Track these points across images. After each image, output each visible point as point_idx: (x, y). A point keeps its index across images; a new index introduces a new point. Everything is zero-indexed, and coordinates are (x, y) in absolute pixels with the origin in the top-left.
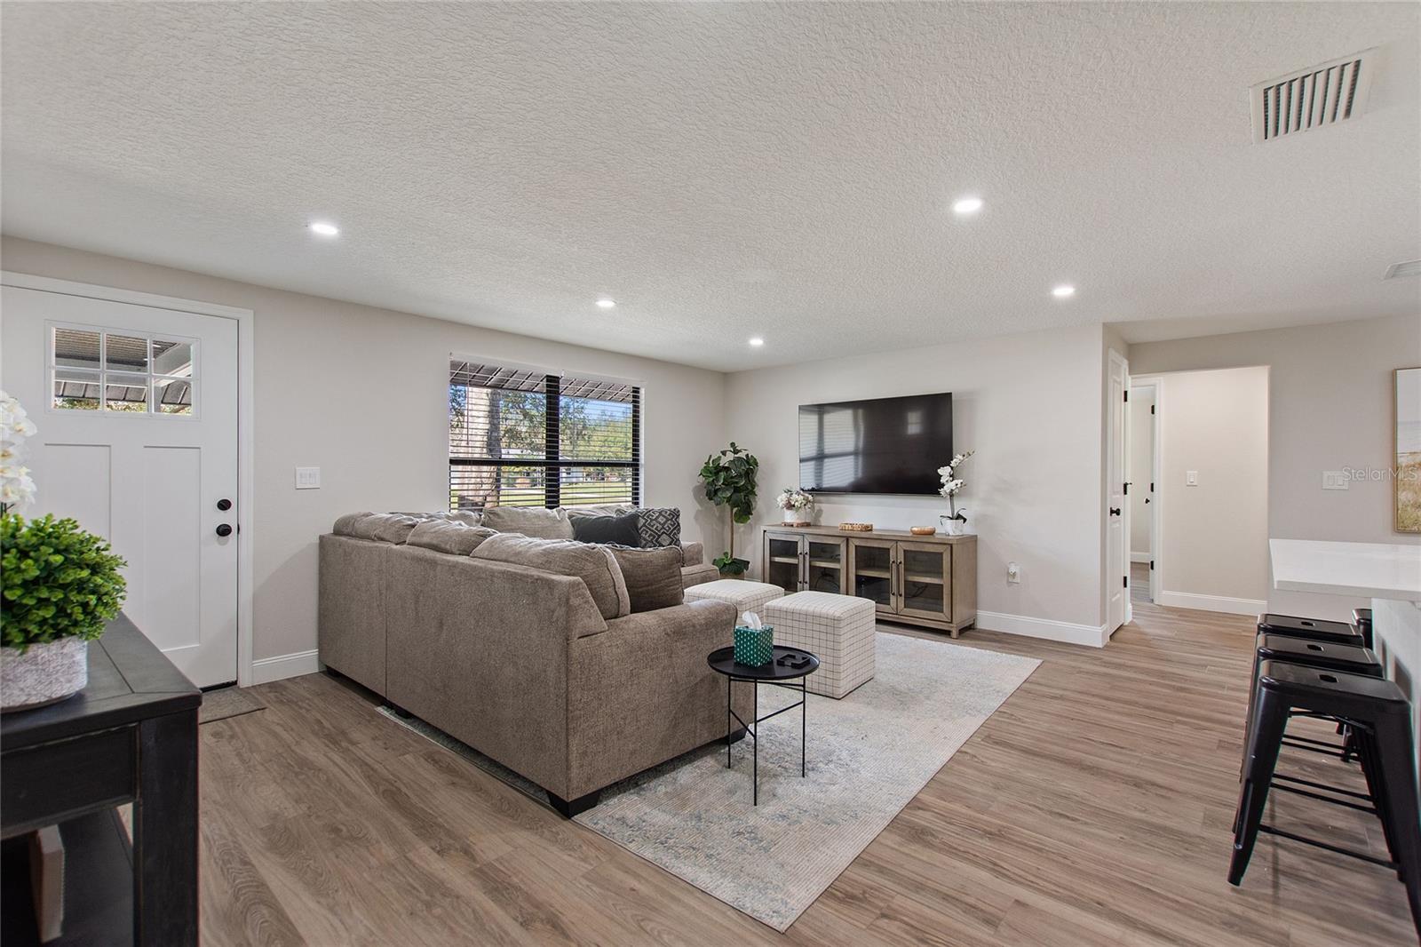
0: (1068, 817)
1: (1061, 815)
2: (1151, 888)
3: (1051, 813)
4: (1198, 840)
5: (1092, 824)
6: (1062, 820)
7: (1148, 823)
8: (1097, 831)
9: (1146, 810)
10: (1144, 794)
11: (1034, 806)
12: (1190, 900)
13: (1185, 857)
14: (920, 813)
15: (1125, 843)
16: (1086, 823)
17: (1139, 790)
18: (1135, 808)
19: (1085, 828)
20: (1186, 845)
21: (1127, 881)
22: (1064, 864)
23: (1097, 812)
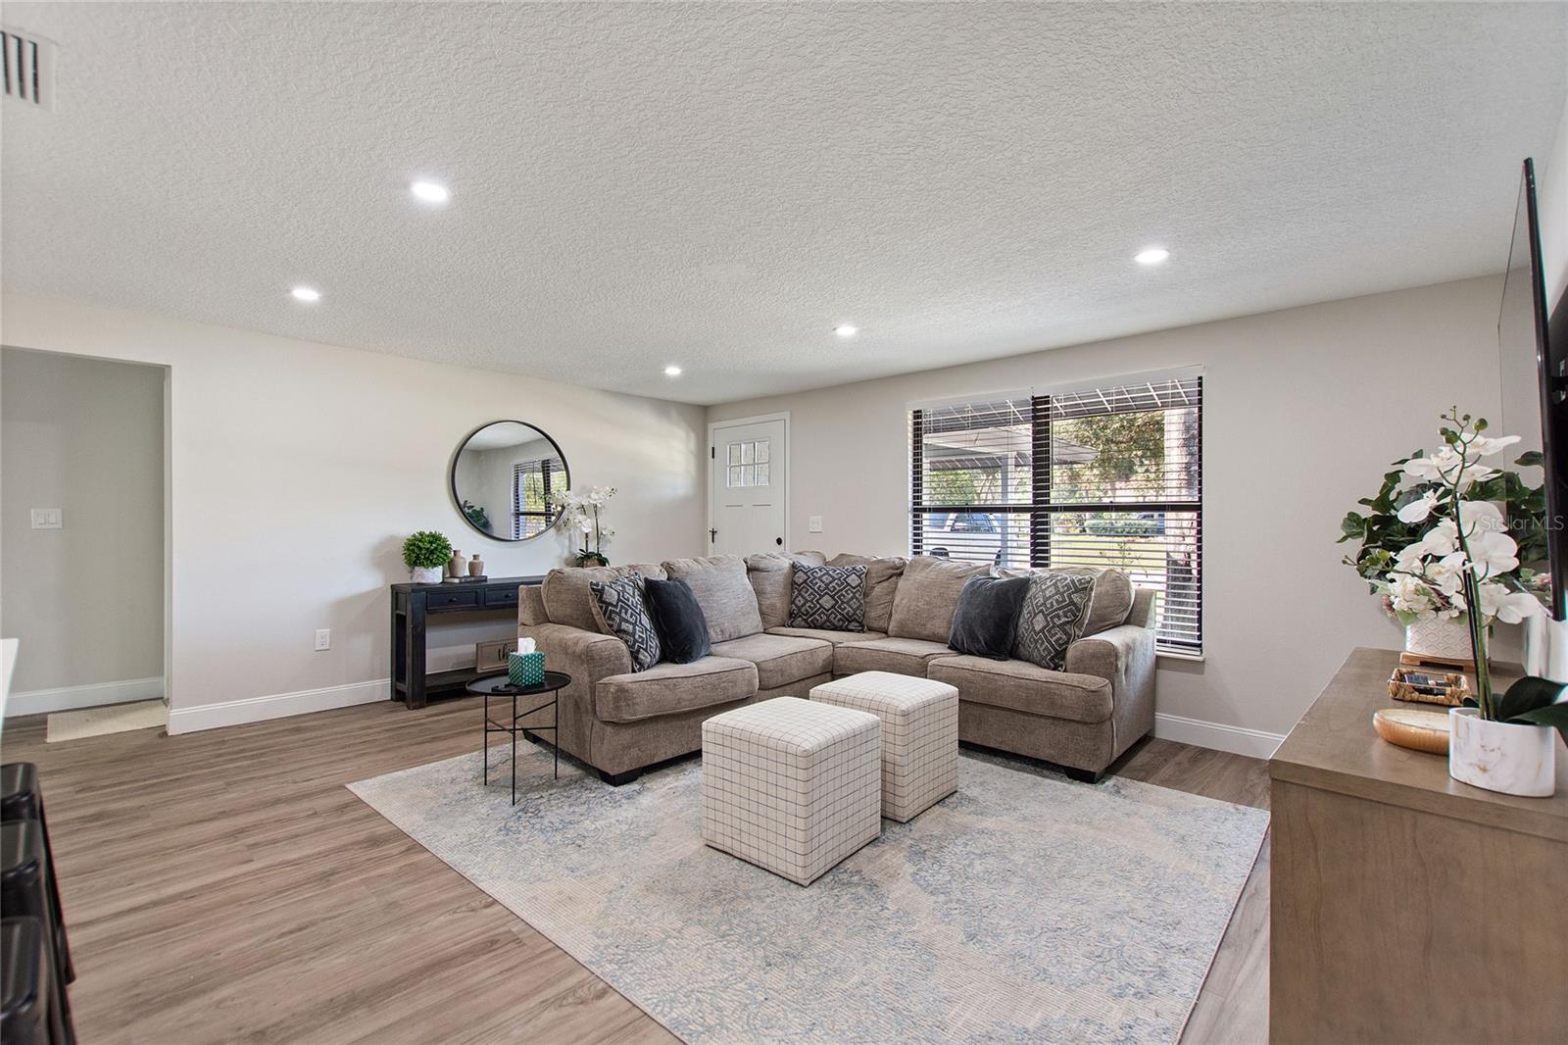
0: (291, 932)
1: (301, 929)
2: (155, 934)
3: (313, 924)
4: (129, 1017)
5: (262, 945)
6: (292, 926)
7: (204, 992)
8: (251, 941)
9: (217, 1007)
10: (240, 1029)
11: (335, 917)
12: (114, 949)
13: (136, 984)
14: (403, 848)
15: (211, 952)
16: (268, 940)
17: (251, 1029)
18: (233, 999)
19: (265, 936)
20: (140, 1000)
21: (181, 924)
22: (246, 899)
23: (270, 960)
